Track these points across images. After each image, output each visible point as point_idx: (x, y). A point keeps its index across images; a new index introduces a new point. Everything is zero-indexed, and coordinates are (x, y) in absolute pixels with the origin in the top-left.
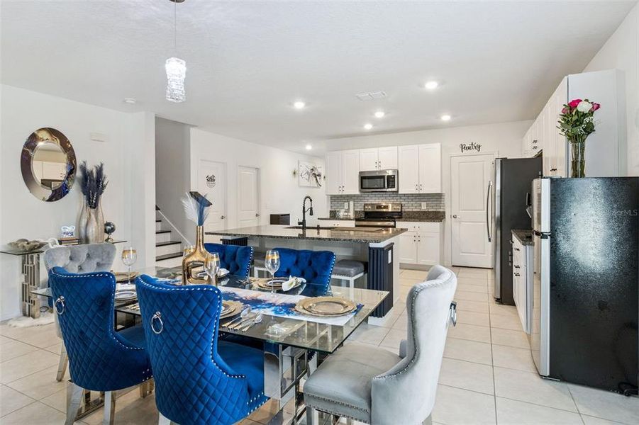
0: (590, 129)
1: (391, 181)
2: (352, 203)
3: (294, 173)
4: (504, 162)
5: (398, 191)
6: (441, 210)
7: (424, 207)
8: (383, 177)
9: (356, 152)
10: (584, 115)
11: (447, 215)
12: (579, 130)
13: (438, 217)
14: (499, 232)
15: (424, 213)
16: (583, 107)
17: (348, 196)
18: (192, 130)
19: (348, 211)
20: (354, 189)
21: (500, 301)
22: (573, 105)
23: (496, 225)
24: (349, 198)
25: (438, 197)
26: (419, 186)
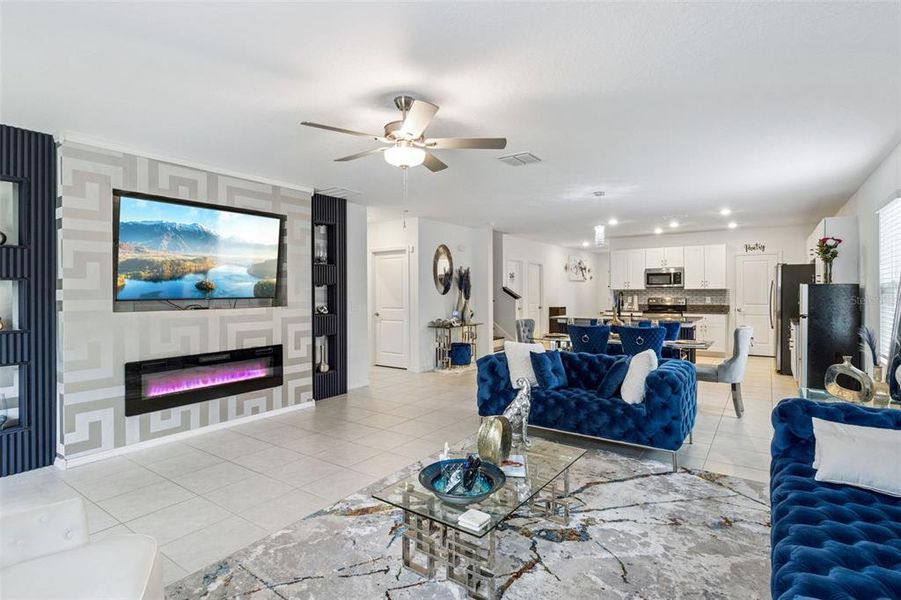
0: (834, 255)
1: (677, 277)
2: (636, 297)
3: (566, 268)
4: (784, 266)
5: (683, 287)
6: (726, 304)
7: (708, 301)
8: (670, 274)
9: (642, 251)
10: (831, 247)
11: (732, 310)
12: (829, 255)
13: (723, 310)
14: (780, 321)
15: (709, 306)
16: (830, 243)
17: (631, 291)
18: (504, 236)
19: (632, 304)
20: (641, 285)
21: (780, 372)
22: (824, 241)
23: (777, 318)
24: (632, 293)
25: (722, 292)
26: (704, 282)
